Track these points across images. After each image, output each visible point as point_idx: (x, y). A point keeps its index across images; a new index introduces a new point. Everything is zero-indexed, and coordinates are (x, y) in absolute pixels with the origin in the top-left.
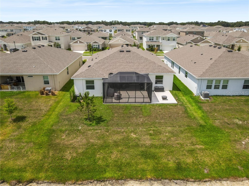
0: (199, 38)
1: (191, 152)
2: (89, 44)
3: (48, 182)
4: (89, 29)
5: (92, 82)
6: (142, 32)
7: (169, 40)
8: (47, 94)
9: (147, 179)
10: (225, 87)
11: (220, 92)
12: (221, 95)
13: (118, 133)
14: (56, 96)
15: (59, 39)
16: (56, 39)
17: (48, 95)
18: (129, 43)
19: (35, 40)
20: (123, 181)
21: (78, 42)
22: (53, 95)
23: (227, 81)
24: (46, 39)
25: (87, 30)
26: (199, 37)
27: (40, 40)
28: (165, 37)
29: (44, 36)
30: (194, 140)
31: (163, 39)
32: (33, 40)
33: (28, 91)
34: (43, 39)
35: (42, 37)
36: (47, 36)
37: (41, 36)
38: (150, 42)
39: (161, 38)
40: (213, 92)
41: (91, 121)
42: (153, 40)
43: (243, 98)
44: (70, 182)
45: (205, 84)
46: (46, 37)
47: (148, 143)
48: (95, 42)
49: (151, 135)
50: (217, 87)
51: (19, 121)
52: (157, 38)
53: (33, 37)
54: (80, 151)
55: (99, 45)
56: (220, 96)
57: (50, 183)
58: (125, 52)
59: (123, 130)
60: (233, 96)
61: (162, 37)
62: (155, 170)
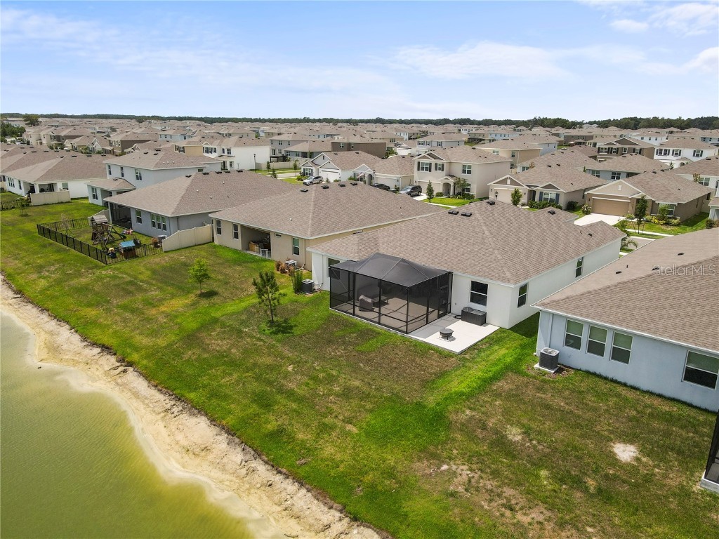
1: (325, 428)
2: (532, 188)
4: (627, 147)
12: (610, 376)
15: (469, 172)
16: (464, 172)
17: (285, 273)
18: (649, 197)
19: (422, 169)
21: (509, 181)
22: (290, 275)
23: (628, 339)
24: (443, 170)
25: (618, 148)
27: (430, 171)
29: (439, 162)
30: (362, 415)
32: (418, 170)
34: (436, 169)
35: (436, 164)
36: (444, 161)
37: (433, 161)
41: (271, 326)
45: (561, 329)
46: (443, 165)
47: (291, 386)
48: (550, 186)
49: (313, 378)
50: (596, 348)
53: (419, 163)
54: (206, 356)
55: (558, 195)
58: (458, 216)
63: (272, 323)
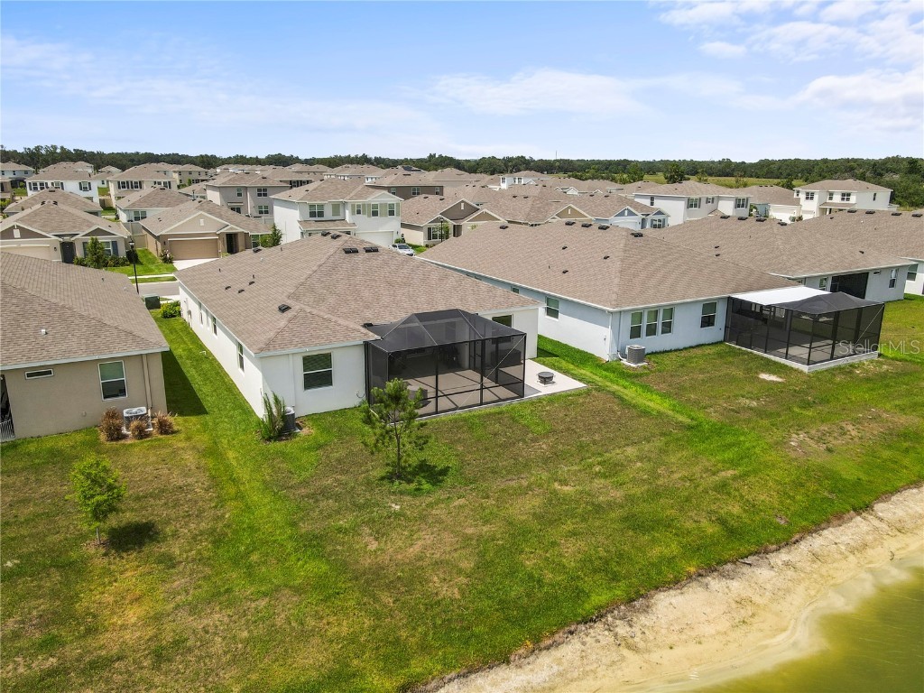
0: (463, 204)
2: (67, 239)
3: (458, 676)
5: (325, 359)
6: (239, 188)
7: (375, 214)
8: (141, 434)
9: (690, 577)
10: (667, 328)
11: (659, 342)
12: (662, 350)
14: (182, 436)
17: (148, 435)
18: (239, 230)
22: (166, 433)
23: (670, 312)
26: (463, 201)
28: (364, 205)
30: (705, 462)
31: (359, 212)
33: (26, 441)
38: (313, 224)
39: (349, 206)
40: (647, 343)
41: (409, 482)
42: (321, 214)
43: (707, 351)
44: (521, 651)
45: (627, 324)
48: (98, 232)
50: (651, 331)
51: (141, 544)
52: (337, 208)
54: (467, 565)
55: (114, 244)
56: (660, 352)
57: (465, 676)
59: (525, 483)
60: (685, 349)
61: (353, 206)
63: (399, 477)
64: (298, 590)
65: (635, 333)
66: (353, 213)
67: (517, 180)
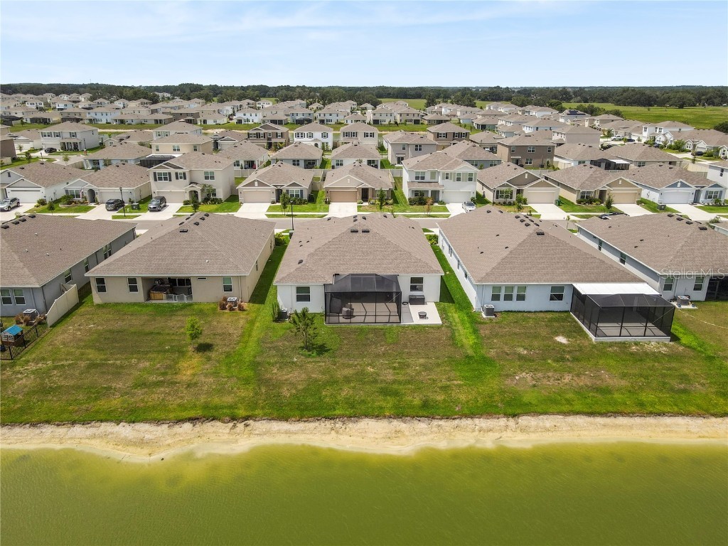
0: (526, 175)
1: (445, 388)
2: (279, 187)
3: (267, 419)
4: (270, 131)
5: (307, 289)
6: (404, 145)
7: (459, 179)
8: (231, 309)
9: (385, 417)
10: (521, 298)
11: (514, 305)
12: (516, 310)
13: (349, 366)
14: (245, 313)
15: (212, 178)
16: (207, 178)
17: (234, 310)
18: (370, 186)
19: (160, 179)
20: (356, 419)
21: (256, 183)
22: (240, 310)
23: (524, 288)
24: (185, 178)
25: (264, 133)
26: (527, 173)
27: (170, 180)
28: (451, 173)
29: (179, 171)
30: (452, 374)
31: (447, 178)
32: (155, 180)
33: (196, 304)
34: (177, 178)
35: (176, 174)
36: (186, 170)
37: (173, 171)
38: (416, 184)
39: (441, 174)
40: (502, 305)
41: (309, 351)
42: (423, 178)
43: (549, 316)
44: (293, 419)
45: (489, 293)
46: (184, 174)
47: (390, 378)
48: (294, 184)
49: (395, 368)
50: (508, 298)
51: (205, 351)
52: (433, 174)
53: (155, 173)
54: (300, 387)
55: (302, 191)
56: (515, 312)
57: (270, 420)
58: (360, 234)
59: (356, 363)
60: (535, 312)
61: (443, 174)
62: (396, 407)
63: (307, 349)
64: (238, 379)
65: (496, 297)
66: (443, 179)
67: (658, 130)
